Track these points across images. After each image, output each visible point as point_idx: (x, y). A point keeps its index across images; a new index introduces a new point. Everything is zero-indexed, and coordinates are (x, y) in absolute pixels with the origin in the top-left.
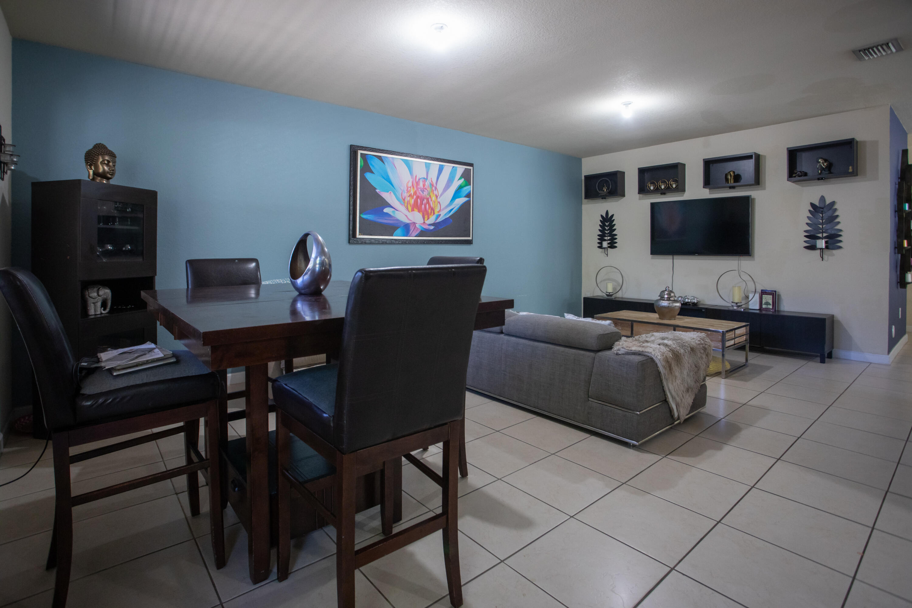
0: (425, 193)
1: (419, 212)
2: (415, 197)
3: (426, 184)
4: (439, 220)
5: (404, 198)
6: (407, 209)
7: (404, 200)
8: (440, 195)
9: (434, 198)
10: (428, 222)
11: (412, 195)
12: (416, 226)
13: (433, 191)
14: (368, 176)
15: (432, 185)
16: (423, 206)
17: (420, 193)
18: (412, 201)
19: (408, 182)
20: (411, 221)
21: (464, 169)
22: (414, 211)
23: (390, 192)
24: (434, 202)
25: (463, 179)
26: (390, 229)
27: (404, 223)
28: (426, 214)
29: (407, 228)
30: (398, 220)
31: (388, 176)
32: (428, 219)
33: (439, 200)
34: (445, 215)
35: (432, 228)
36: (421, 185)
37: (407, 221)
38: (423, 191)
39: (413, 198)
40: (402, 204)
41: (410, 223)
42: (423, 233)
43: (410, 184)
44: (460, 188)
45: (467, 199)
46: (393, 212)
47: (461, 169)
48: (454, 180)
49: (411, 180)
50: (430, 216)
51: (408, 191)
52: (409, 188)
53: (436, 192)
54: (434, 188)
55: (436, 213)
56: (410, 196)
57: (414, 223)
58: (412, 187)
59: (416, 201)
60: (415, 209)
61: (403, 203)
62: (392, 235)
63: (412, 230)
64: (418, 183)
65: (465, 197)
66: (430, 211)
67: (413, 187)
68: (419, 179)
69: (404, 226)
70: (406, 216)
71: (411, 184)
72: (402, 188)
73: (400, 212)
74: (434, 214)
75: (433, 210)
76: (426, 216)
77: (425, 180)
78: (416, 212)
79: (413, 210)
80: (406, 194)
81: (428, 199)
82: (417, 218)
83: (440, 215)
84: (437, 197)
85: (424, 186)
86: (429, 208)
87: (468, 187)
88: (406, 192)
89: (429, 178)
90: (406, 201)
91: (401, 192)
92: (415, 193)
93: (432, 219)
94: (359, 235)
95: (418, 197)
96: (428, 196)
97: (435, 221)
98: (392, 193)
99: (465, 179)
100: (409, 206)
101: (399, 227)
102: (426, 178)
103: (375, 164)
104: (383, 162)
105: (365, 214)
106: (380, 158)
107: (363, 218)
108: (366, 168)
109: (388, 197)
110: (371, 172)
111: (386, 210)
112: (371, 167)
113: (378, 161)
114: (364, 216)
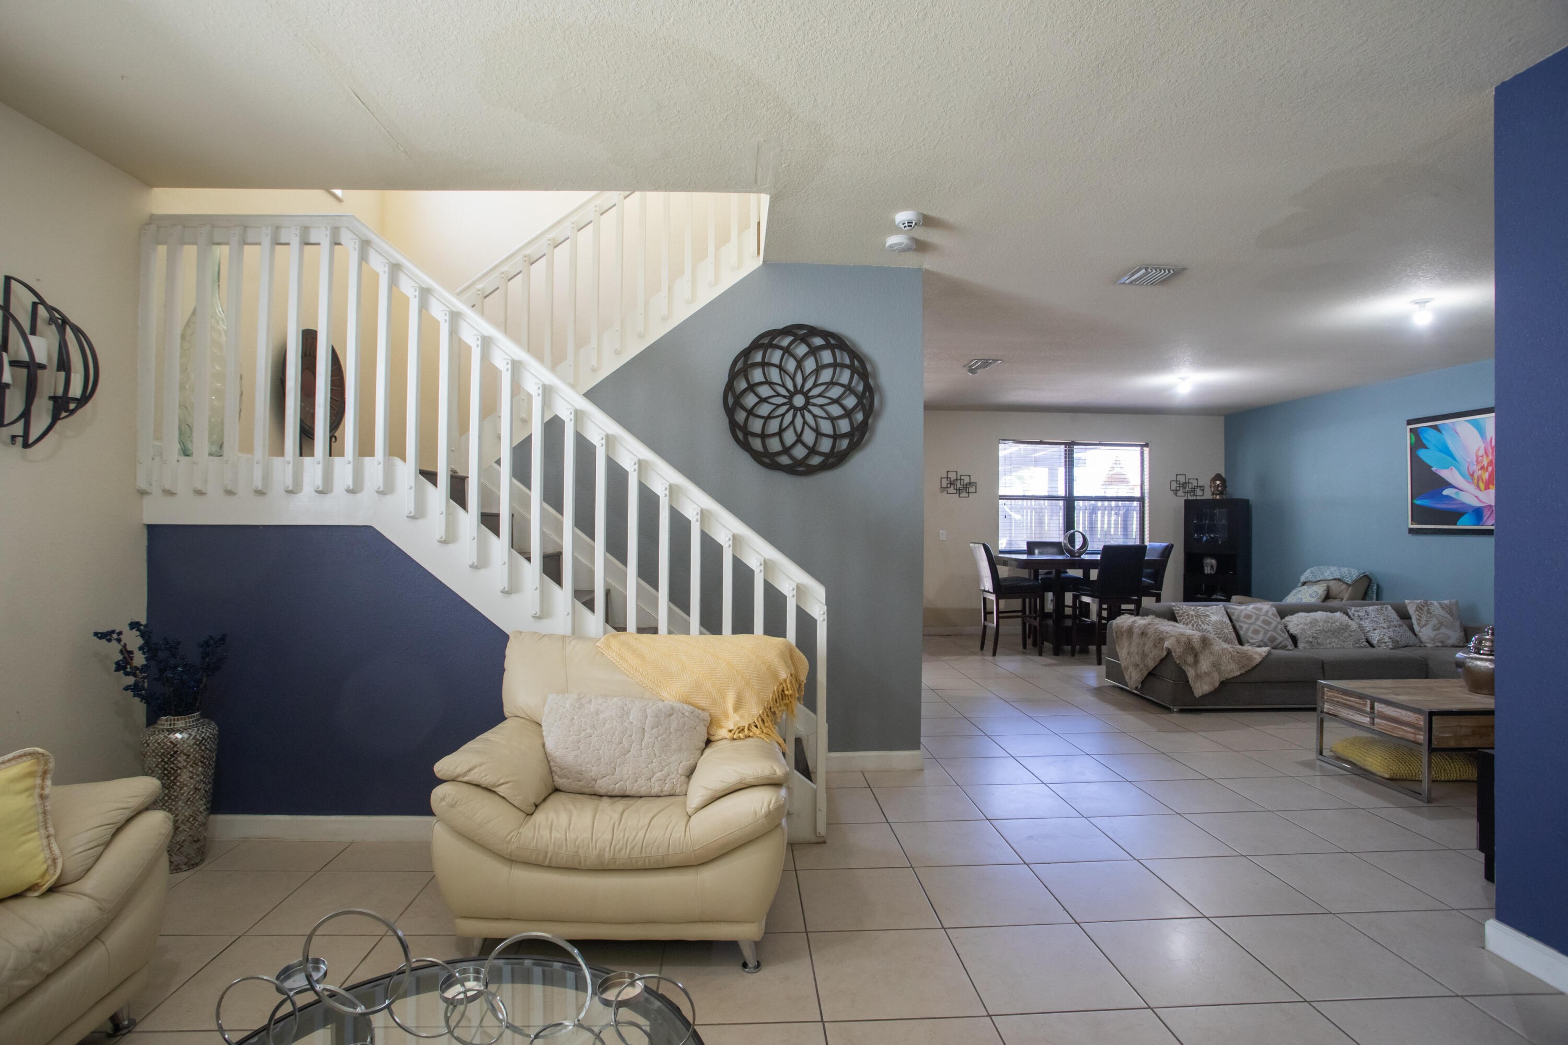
5: (1471, 473)
6: (1478, 487)
7: (1472, 475)
11: (1486, 466)
12: (1491, 509)
14: (1422, 453)
18: (1486, 476)
19: (1478, 450)
20: (1485, 503)
22: (1489, 488)
23: (1451, 469)
26: (1454, 515)
27: (1474, 507)
29: (1476, 513)
30: (1464, 504)
31: (1447, 449)
37: (1478, 504)
39: (1487, 471)
40: (1468, 482)
41: (1484, 507)
43: (1482, 452)
46: (1456, 493)
49: (1483, 446)
51: (1478, 462)
52: (1480, 458)
56: (1482, 468)
57: (1487, 507)
58: (1485, 456)
59: (1491, 475)
60: (1490, 486)
61: (1471, 480)
62: (1455, 524)
63: (1487, 516)
64: (1492, 449)
67: (1487, 455)
69: (1473, 511)
70: (1477, 497)
71: (1484, 451)
72: (1469, 460)
73: (1467, 492)
78: (1491, 490)
79: (1485, 489)
80: (1474, 467)
88: (1475, 463)
90: (1475, 477)
91: (1466, 465)
92: (1489, 463)
94: (1412, 524)
95: (1493, 469)
98: (1454, 469)
100: (1481, 483)
101: (1465, 513)
103: (1429, 437)
104: (1439, 431)
105: (1419, 499)
106: (1436, 428)
107: (1418, 506)
108: (1418, 444)
109: (1445, 474)
110: (1425, 447)
111: (1445, 492)
112: (1424, 441)
113: (1433, 432)
114: (1417, 502)
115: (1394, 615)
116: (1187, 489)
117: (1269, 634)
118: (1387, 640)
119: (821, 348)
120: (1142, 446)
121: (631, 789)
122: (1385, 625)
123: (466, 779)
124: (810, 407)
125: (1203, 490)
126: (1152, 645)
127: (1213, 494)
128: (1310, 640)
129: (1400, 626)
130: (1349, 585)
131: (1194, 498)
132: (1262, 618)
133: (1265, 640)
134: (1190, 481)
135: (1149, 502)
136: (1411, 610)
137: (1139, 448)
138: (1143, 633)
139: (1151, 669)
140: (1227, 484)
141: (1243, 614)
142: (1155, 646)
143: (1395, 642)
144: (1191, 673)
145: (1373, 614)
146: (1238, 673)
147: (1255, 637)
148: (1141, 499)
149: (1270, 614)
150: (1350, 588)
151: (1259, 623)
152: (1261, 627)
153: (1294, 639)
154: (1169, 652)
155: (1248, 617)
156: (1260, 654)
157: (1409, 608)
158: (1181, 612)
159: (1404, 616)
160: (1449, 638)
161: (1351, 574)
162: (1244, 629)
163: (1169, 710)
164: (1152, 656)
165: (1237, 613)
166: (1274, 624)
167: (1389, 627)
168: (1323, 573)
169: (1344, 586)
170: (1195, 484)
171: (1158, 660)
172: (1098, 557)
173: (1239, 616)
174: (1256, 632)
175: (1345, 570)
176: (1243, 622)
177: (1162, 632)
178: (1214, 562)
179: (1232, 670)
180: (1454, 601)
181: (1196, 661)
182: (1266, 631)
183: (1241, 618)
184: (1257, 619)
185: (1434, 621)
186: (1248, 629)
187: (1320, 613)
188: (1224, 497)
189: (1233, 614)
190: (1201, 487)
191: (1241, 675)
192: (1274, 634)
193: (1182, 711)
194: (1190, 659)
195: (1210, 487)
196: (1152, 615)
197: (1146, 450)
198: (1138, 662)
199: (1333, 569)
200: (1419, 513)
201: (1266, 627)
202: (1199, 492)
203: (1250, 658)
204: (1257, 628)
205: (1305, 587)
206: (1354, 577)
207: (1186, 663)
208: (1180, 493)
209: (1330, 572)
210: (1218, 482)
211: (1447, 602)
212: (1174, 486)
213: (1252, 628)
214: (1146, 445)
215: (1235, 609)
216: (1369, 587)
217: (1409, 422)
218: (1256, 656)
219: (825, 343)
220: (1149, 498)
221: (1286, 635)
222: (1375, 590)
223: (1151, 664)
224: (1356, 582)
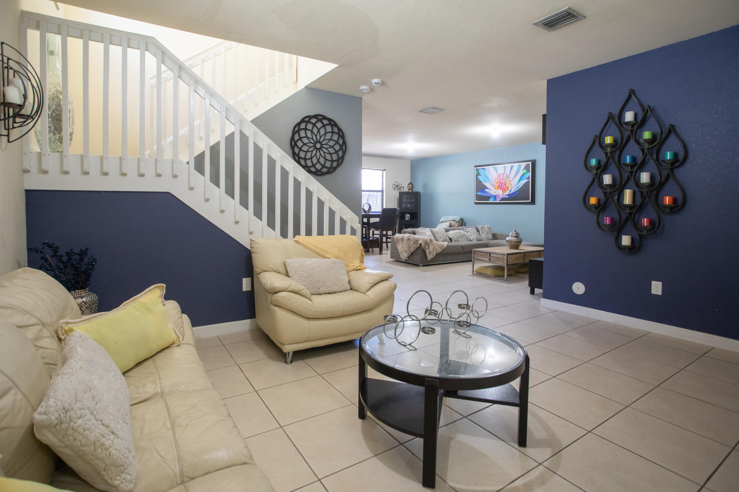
0: (504, 180)
1: (501, 189)
2: (499, 183)
3: (504, 176)
4: (510, 193)
6: (495, 189)
7: (494, 185)
8: (511, 180)
9: (508, 182)
10: (505, 194)
12: (499, 196)
13: (507, 179)
14: (479, 177)
15: (507, 176)
16: (503, 187)
17: (501, 181)
18: (497, 185)
19: (496, 176)
20: (496, 194)
21: (525, 165)
24: (508, 184)
25: (525, 170)
26: (488, 198)
28: (504, 190)
29: (495, 197)
30: (491, 194)
31: (487, 176)
32: (505, 192)
33: (511, 183)
34: (514, 190)
35: (507, 196)
36: (502, 177)
37: (495, 194)
38: (502, 180)
42: (502, 199)
43: (496, 178)
44: (523, 175)
45: (528, 180)
46: (489, 191)
47: (524, 165)
48: (519, 171)
50: (506, 191)
51: (495, 181)
53: (509, 179)
54: (508, 178)
55: (510, 189)
56: (496, 183)
57: (498, 195)
59: (499, 185)
60: (499, 189)
61: (493, 186)
62: (489, 201)
63: (498, 198)
64: (500, 177)
65: (527, 179)
66: (506, 189)
67: (498, 179)
68: (501, 174)
70: (495, 192)
72: (492, 179)
73: (492, 190)
74: (508, 190)
75: (508, 188)
76: (504, 192)
77: (503, 174)
78: (499, 190)
79: (498, 189)
80: (494, 182)
81: (505, 183)
82: (500, 193)
83: (512, 190)
84: (510, 181)
85: (503, 177)
86: (506, 187)
87: (529, 173)
89: (506, 173)
90: (495, 185)
91: (492, 181)
92: (499, 181)
93: (507, 192)
94: (476, 201)
95: (500, 183)
96: (505, 182)
97: (510, 192)
98: (489, 183)
99: (526, 169)
100: (496, 187)
101: (491, 197)
102: (504, 173)
103: (481, 171)
104: (484, 170)
105: (478, 192)
106: (483, 169)
107: (477, 194)
108: (478, 174)
109: (487, 184)
110: (480, 175)
111: (486, 190)
112: (480, 173)
113: (483, 170)
114: (477, 193)
115: (476, 231)
116: (398, 188)
117: (444, 238)
118: (475, 238)
119: (327, 125)
120: (383, 170)
121: (334, 289)
122: (474, 234)
123: (289, 289)
124: (322, 149)
125: (403, 188)
126: (413, 243)
127: (409, 190)
128: (456, 239)
129: (478, 234)
130: (457, 222)
131: (401, 191)
132: (441, 233)
133: (443, 240)
134: (399, 185)
135: (386, 192)
136: (480, 229)
137: (381, 171)
138: (408, 239)
139: (412, 252)
140: (414, 186)
141: (436, 232)
142: (414, 243)
143: (477, 239)
144: (427, 252)
145: (470, 230)
146: (440, 251)
147: (440, 239)
148: (382, 191)
149: (443, 231)
150: (457, 223)
151: (441, 234)
152: (442, 236)
153: (451, 239)
154: (421, 244)
155: (438, 232)
156: (445, 244)
157: (479, 228)
158: (417, 231)
159: (478, 231)
160: (489, 237)
161: (458, 218)
162: (437, 237)
163: (418, 265)
164: (413, 247)
165: (434, 231)
166: (445, 234)
167: (475, 234)
168: (448, 218)
169: (456, 222)
170: (401, 186)
171: (416, 248)
172: (381, 214)
173: (435, 232)
174: (440, 237)
175: (455, 217)
176: (436, 234)
177: (416, 238)
178: (409, 215)
179: (439, 250)
180: (490, 225)
181: (429, 248)
182: (443, 237)
183: (436, 233)
184: (440, 233)
185: (485, 232)
186: (438, 237)
187: (457, 230)
188: (413, 191)
189: (433, 232)
190: (403, 187)
191: (442, 251)
192: (446, 238)
193: (423, 266)
194: (427, 247)
195: (408, 187)
196: (407, 233)
197: (384, 172)
198: (406, 250)
199: (451, 217)
200: (478, 197)
201: (443, 236)
202: (402, 189)
203: (443, 246)
204: (441, 236)
205: (443, 223)
206: (459, 219)
207: (426, 248)
208: (396, 189)
209: (451, 218)
210: (411, 185)
211: (488, 226)
212: (394, 186)
213: (439, 236)
214: (385, 170)
215: (433, 230)
216: (462, 223)
217: (475, 167)
218: (445, 245)
219: (329, 123)
220: (385, 191)
221: (449, 239)
222: (464, 224)
223: (412, 250)
224: (459, 221)
